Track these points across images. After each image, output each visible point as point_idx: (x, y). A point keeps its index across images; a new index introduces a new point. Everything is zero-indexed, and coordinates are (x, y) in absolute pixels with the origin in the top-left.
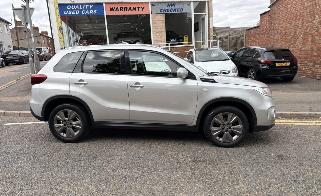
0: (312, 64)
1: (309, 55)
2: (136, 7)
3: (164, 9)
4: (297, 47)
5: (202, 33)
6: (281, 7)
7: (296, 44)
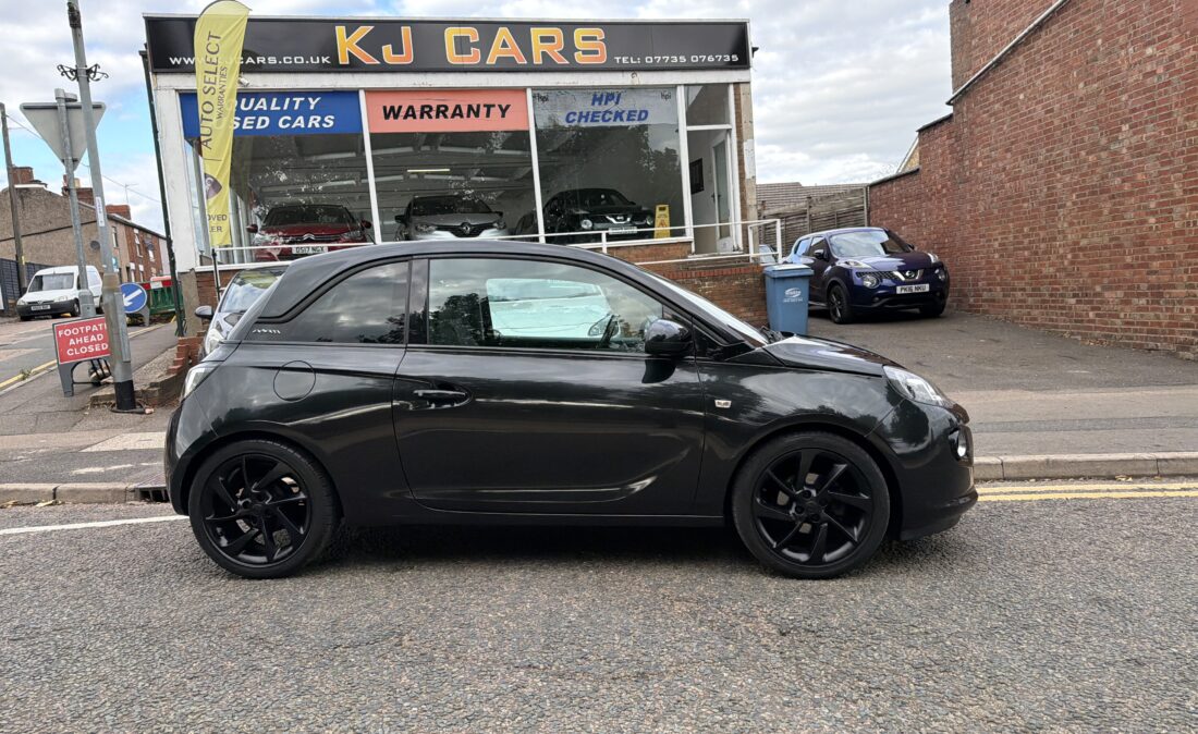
0: (1120, 294)
1: (1107, 265)
2: (478, 106)
3: (581, 113)
4: (1061, 236)
5: (719, 196)
6: (992, 100)
7: (1056, 226)
